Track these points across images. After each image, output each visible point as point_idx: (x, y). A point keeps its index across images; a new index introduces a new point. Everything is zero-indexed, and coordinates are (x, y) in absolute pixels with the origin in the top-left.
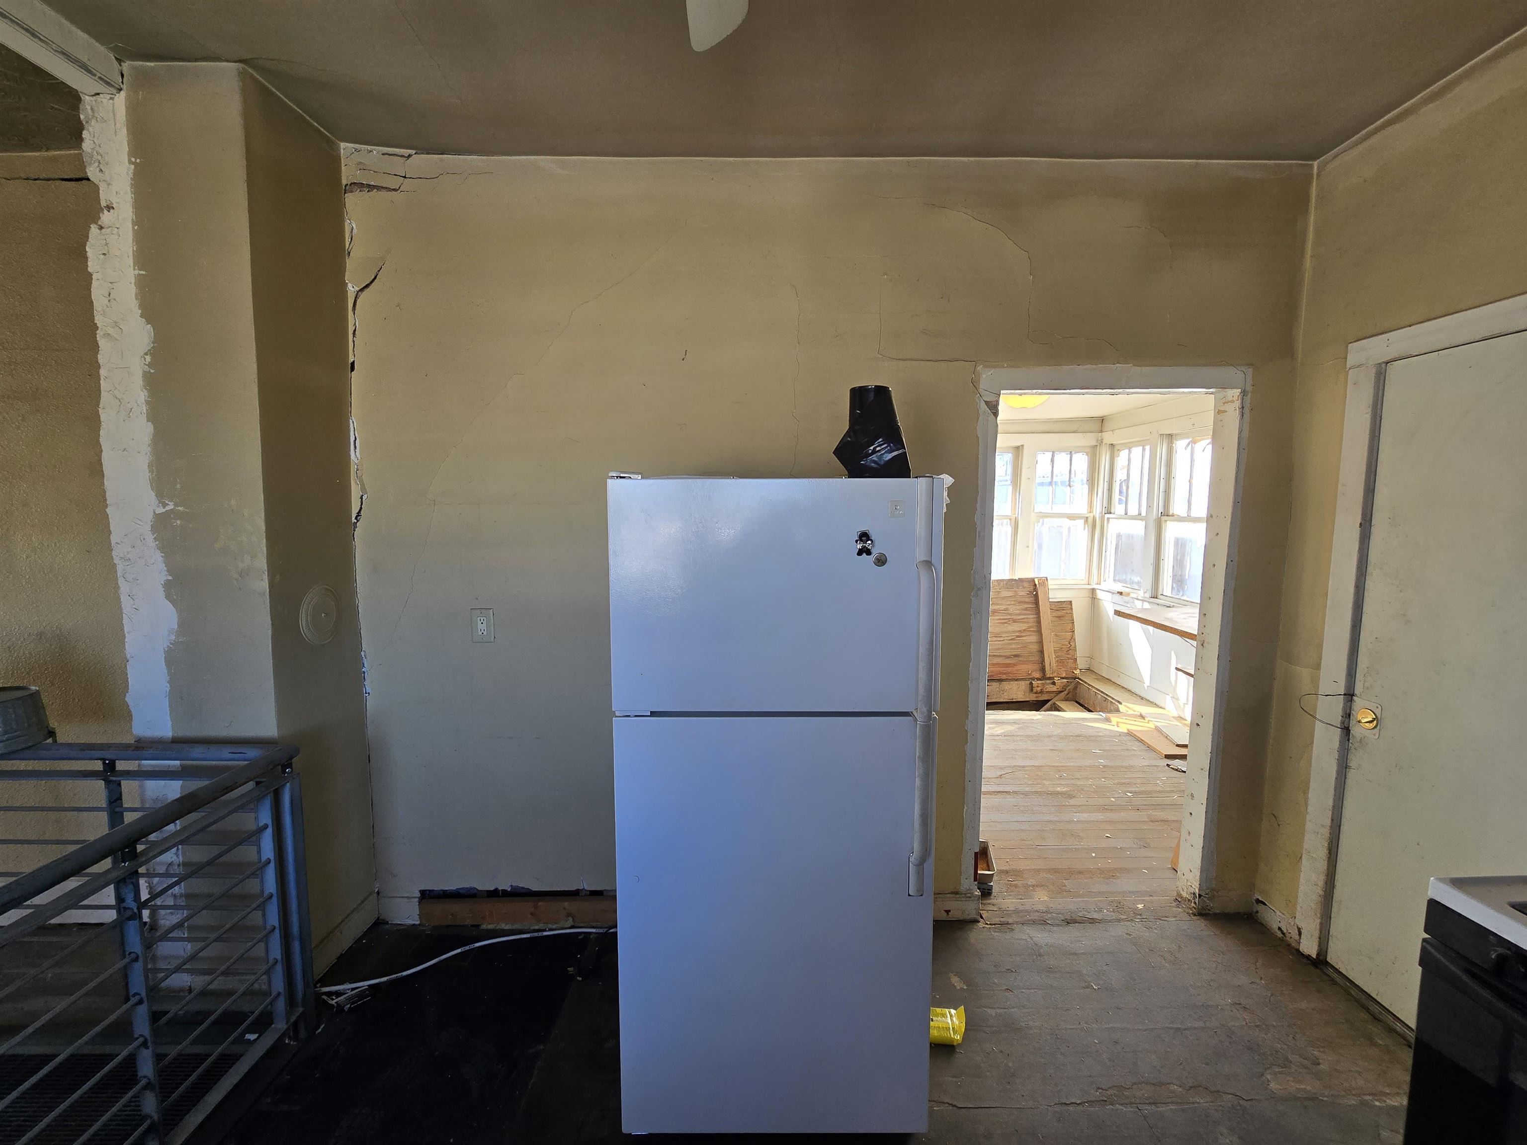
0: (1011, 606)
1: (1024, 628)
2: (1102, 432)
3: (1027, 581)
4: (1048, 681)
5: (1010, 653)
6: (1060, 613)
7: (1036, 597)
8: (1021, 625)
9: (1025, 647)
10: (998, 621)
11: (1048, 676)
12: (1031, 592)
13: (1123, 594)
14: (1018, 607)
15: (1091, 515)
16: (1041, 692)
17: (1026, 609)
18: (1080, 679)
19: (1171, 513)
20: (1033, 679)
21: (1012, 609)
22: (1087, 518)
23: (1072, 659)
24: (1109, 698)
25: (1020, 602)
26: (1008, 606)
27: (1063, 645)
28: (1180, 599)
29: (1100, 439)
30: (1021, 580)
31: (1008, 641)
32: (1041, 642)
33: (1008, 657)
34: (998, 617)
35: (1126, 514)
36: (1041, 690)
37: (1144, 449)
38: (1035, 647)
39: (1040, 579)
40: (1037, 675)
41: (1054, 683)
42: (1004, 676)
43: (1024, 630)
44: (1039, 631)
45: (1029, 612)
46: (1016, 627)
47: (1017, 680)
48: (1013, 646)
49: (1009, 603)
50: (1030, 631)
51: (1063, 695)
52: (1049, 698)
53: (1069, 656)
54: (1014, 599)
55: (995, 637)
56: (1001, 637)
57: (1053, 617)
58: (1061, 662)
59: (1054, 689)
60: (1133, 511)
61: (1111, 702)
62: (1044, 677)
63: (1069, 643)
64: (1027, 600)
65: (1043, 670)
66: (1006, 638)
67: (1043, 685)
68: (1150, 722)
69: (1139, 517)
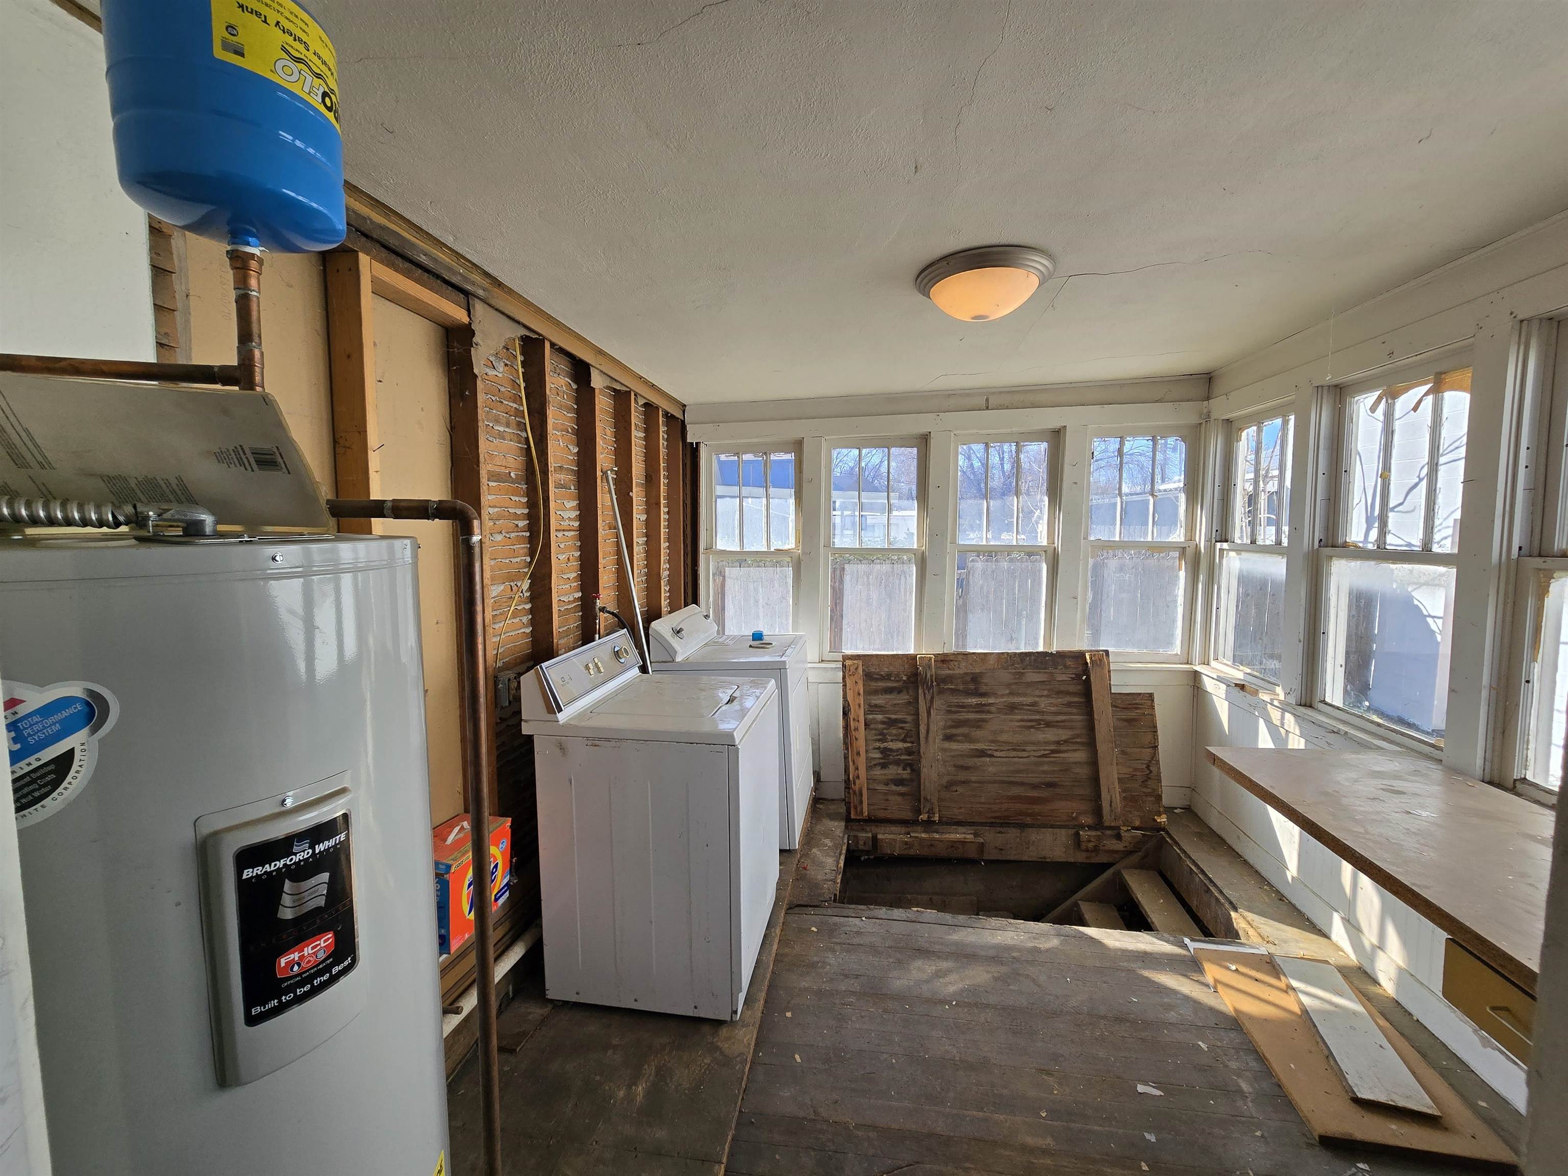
0: (1043, 699)
1: (1064, 737)
2: (1208, 398)
3: (1071, 657)
4: (1108, 832)
5: (1038, 780)
6: (1132, 714)
7: (1087, 684)
8: (1061, 731)
9: (1066, 770)
10: (1018, 724)
11: (1107, 824)
12: (1079, 676)
13: (1247, 688)
14: (1053, 701)
15: (1192, 544)
16: (1096, 849)
17: (1069, 704)
18: (1168, 833)
19: (1340, 541)
20: (1082, 827)
21: (1044, 703)
22: (1184, 548)
23: (1151, 796)
24: (1212, 889)
25: (1059, 693)
26: (1037, 699)
27: (1136, 770)
28: (1361, 717)
29: (1205, 411)
30: (1061, 655)
31: (1036, 759)
32: (1094, 763)
33: (1035, 787)
34: (1019, 717)
35: (1253, 542)
36: (1096, 846)
37: (1285, 423)
38: (1083, 772)
39: (1093, 653)
40: (1086, 820)
41: (1119, 837)
42: (1028, 819)
43: (1066, 741)
44: (1091, 744)
45: (1075, 711)
46: (1050, 735)
47: (1052, 827)
48: (1046, 768)
49: (1037, 693)
50: (1077, 743)
51: (1135, 858)
52: (1110, 860)
53: (1145, 790)
54: (1048, 687)
55: (1014, 750)
56: (1024, 750)
57: (1118, 719)
58: (1131, 800)
59: (1119, 846)
60: (1267, 536)
61: (1217, 899)
62: (1099, 825)
63: (1148, 767)
64: (1072, 688)
65: (1098, 811)
66: (1032, 753)
67: (1099, 838)
68: (1290, 992)
69: (1276, 549)
